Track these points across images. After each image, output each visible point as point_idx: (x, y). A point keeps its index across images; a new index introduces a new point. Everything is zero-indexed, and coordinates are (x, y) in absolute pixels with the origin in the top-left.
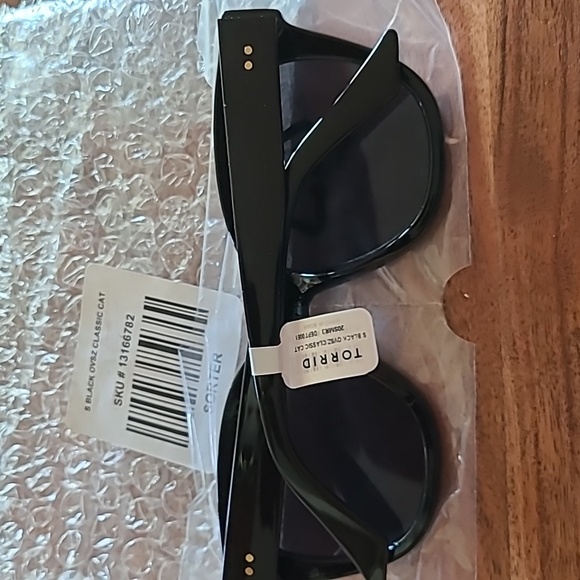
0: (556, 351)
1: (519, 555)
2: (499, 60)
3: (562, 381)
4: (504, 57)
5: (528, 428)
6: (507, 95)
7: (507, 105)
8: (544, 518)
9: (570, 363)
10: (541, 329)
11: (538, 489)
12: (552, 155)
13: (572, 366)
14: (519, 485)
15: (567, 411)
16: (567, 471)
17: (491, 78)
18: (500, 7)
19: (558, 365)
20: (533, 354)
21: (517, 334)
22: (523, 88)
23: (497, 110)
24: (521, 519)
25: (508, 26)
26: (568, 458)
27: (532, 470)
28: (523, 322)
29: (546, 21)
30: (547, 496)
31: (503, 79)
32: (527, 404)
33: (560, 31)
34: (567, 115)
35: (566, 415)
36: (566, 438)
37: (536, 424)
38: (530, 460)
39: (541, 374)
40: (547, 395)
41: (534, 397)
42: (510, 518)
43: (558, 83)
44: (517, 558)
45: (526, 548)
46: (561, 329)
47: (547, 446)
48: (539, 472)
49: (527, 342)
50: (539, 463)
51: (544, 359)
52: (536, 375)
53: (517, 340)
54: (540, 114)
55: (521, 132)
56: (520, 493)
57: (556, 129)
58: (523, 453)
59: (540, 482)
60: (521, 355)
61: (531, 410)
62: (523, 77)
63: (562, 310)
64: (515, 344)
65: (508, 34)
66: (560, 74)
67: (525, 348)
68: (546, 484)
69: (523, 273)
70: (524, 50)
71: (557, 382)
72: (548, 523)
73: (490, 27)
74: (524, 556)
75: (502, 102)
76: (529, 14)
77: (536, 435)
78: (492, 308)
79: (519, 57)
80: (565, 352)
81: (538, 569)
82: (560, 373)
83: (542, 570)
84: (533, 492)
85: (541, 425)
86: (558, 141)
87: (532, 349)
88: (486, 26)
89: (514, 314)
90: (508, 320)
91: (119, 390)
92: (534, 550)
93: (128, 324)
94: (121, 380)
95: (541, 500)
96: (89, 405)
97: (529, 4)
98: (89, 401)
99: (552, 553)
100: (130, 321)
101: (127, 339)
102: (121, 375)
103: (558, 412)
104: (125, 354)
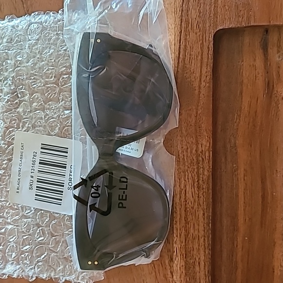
0: (194, 158)
1: (177, 236)
2: (178, 47)
3: (196, 170)
4: (180, 46)
5: (183, 188)
6: (180, 60)
7: (180, 64)
8: (187, 222)
9: (199, 163)
10: (189, 150)
11: (185, 211)
12: (196, 84)
13: (200, 165)
14: (178, 209)
15: (197, 181)
16: (196, 204)
17: (175, 53)
18: (179, 26)
19: (195, 164)
20: (186, 160)
21: (180, 152)
22: (187, 58)
23: (176, 66)
24: (178, 223)
25: (182, 34)
26: (197, 199)
27: (183, 204)
28: (182, 147)
29: (196, 34)
30: (188, 214)
31: (179, 54)
33: (201, 38)
34: (202, 70)
35: (197, 183)
36: (197, 192)
37: (185, 186)
38: (183, 200)
39: (188, 167)
40: (190, 175)
41: (185, 176)
42: (174, 222)
43: (200, 57)
44: (176, 237)
45: (180, 234)
46: (196, 151)
47: (189, 195)
48: (186, 204)
49: (184, 155)
50: (186, 201)
51: (189, 162)
52: (186, 167)
53: (180, 154)
54: (192, 68)
55: (185, 75)
56: (178, 213)
57: (198, 75)
58: (180, 197)
59: (186, 208)
60: (181, 159)
61: (184, 181)
62: (187, 54)
63: (197, 144)
64: (179, 155)
65: (182, 37)
66: (200, 54)
67: (183, 157)
68: (188, 209)
69: (183, 128)
70: (188, 43)
71: (194, 170)
72: (188, 224)
73: (175, 34)
75: (178, 63)
76: (190, 30)
77: (185, 191)
78: (171, 142)
79: (185, 46)
80: (197, 159)
82: (195, 167)
83: (185, 242)
84: (183, 212)
85: (187, 187)
86: (199, 79)
87: (185, 158)
88: (174, 33)
89: (179, 144)
90: (177, 146)
91: (31, 184)
92: (183, 234)
93: (34, 156)
94: (32, 179)
95: (186, 215)
96: (18, 191)
97: (190, 25)
98: (18, 189)
99: (189, 236)
100: (35, 154)
101: (34, 162)
102: (32, 177)
103: (194, 182)
104: (33, 168)
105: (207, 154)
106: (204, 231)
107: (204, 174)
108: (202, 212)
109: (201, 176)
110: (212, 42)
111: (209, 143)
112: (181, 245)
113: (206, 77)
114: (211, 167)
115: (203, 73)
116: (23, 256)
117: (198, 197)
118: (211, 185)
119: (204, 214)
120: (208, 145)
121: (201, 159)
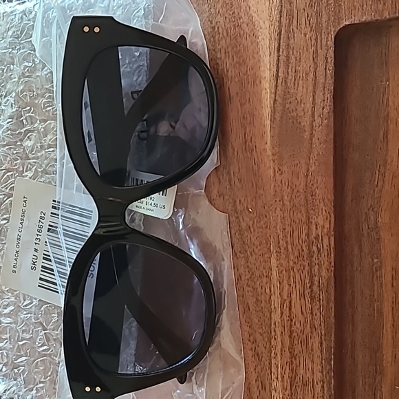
0: (304, 249)
1: (277, 379)
2: (276, 58)
3: (307, 268)
4: (279, 56)
5: (286, 298)
6: (280, 81)
7: (279, 88)
8: (293, 356)
9: (312, 257)
10: (296, 233)
11: (290, 337)
12: (306, 122)
13: (314, 259)
14: (278, 333)
15: (309, 288)
16: (308, 326)
17: (270, 70)
18: (277, 24)
19: (305, 258)
20: (290, 250)
21: (281, 236)
22: (290, 77)
23: (273, 91)
24: (279, 356)
25: (282, 36)
26: (309, 319)
27: (287, 324)
28: (284, 229)
29: (305, 35)
30: (296, 342)
31: (278, 71)
32: (285, 281)
33: (313, 41)
34: (316, 97)
35: (309, 290)
36: (309, 305)
37: (290, 295)
38: (286, 318)
39: (294, 263)
40: (298, 277)
41: (290, 278)
42: (272, 354)
43: (311, 75)
44: (275, 380)
45: (281, 374)
46: (308, 235)
47: (296, 310)
48: (291, 326)
49: (287, 242)
50: (292, 320)
51: (297, 254)
52: (291, 263)
53: (281, 240)
54: (300, 95)
55: (287, 106)
56: (279, 339)
57: (309, 105)
58: (282, 313)
59: (291, 332)
60: (282, 249)
61: (287, 286)
62: (290, 70)
63: (309, 223)
64: (279, 242)
65: (281, 42)
66: (312, 70)
67: (285, 245)
68: (295, 334)
69: (286, 197)
70: (291, 53)
71: (304, 269)
72: (295, 359)
73: (271, 37)
74: (280, 379)
75: (276, 86)
76: (295, 29)
77: (290, 302)
78: (266, 219)
79: (288, 57)
80: (309, 250)
81: (289, 388)
82: (306, 263)
83: (291, 389)
84: (287, 338)
85: (294, 296)
86: (310, 112)
87: (290, 247)
88: (268, 36)
89: (279, 224)
90: (276, 227)
91: (34, 261)
92: (286, 376)
93: (41, 218)
94: (36, 254)
95: (292, 344)
96: (14, 269)
97: (295, 22)
98: (15, 267)
99: (297, 379)
100: (43, 215)
101: (41, 227)
102: (36, 250)
103: (304, 288)
104: (39, 237)
105: (326, 242)
106: (322, 372)
107: (320, 276)
108: (317, 340)
109: (316, 278)
110: (333, 49)
111: (328, 223)
112: (284, 394)
113: (323, 109)
114: (333, 264)
115: (318, 101)
116: (16, 370)
117: (312, 313)
118: (333, 294)
119: (321, 344)
120: (327, 225)
121: (315, 248)
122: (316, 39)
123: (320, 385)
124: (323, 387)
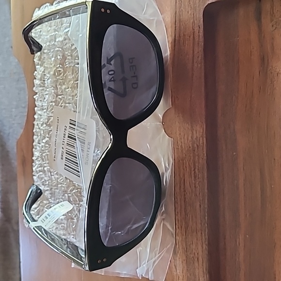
0: (190, 146)
1: (179, 228)
2: (174, 29)
3: (192, 158)
4: (175, 27)
5: (182, 177)
6: (176, 42)
7: (176, 47)
8: (186, 214)
9: (195, 151)
10: (186, 137)
11: (185, 202)
12: (190, 66)
14: (179, 200)
16: (194, 194)
17: (171, 36)
18: (174, 7)
19: (191, 151)
20: (183, 147)
21: (179, 139)
22: (181, 39)
23: (173, 49)
24: (179, 214)
25: (177, 15)
26: (194, 190)
27: (183, 194)
28: (180, 134)
29: (188, 12)
30: (187, 205)
31: (175, 36)
32: (181, 167)
33: (192, 16)
34: (194, 50)
35: (193, 172)
36: (194, 182)
37: (184, 175)
38: (182, 190)
39: (186, 155)
40: (187, 164)
41: (183, 164)
43: (192, 37)
45: (181, 225)
46: (192, 137)
47: (187, 184)
48: (185, 195)
49: (182, 142)
50: (185, 191)
51: (187, 149)
52: (184, 155)
53: (178, 141)
54: (186, 50)
55: (180, 57)
57: (191, 56)
58: (180, 187)
59: (185, 199)
60: (180, 146)
61: (182, 170)
64: (178, 143)
66: (192, 34)
67: (181, 144)
68: (187, 200)
70: (181, 24)
72: (187, 216)
73: (171, 15)
74: (180, 228)
75: (175, 45)
76: (183, 10)
77: (184, 180)
79: (180, 27)
80: (193, 146)
81: (184, 234)
82: (192, 155)
84: (183, 203)
85: (186, 176)
86: (191, 61)
87: (183, 145)
89: (178, 131)
90: (176, 133)
92: (183, 227)
95: (185, 206)
97: (183, 5)
99: (189, 228)
103: (191, 171)
105: (201, 140)
106: (201, 224)
107: (199, 163)
108: (198, 204)
109: (197, 164)
110: (202, 19)
111: (202, 129)
112: (182, 238)
113: (198, 57)
114: (205, 155)
115: (196, 52)
117: (195, 187)
118: (206, 174)
119: (200, 206)
120: (202, 131)
121: (196, 146)
122: (193, 14)
123: (200, 232)
124: (202, 233)
